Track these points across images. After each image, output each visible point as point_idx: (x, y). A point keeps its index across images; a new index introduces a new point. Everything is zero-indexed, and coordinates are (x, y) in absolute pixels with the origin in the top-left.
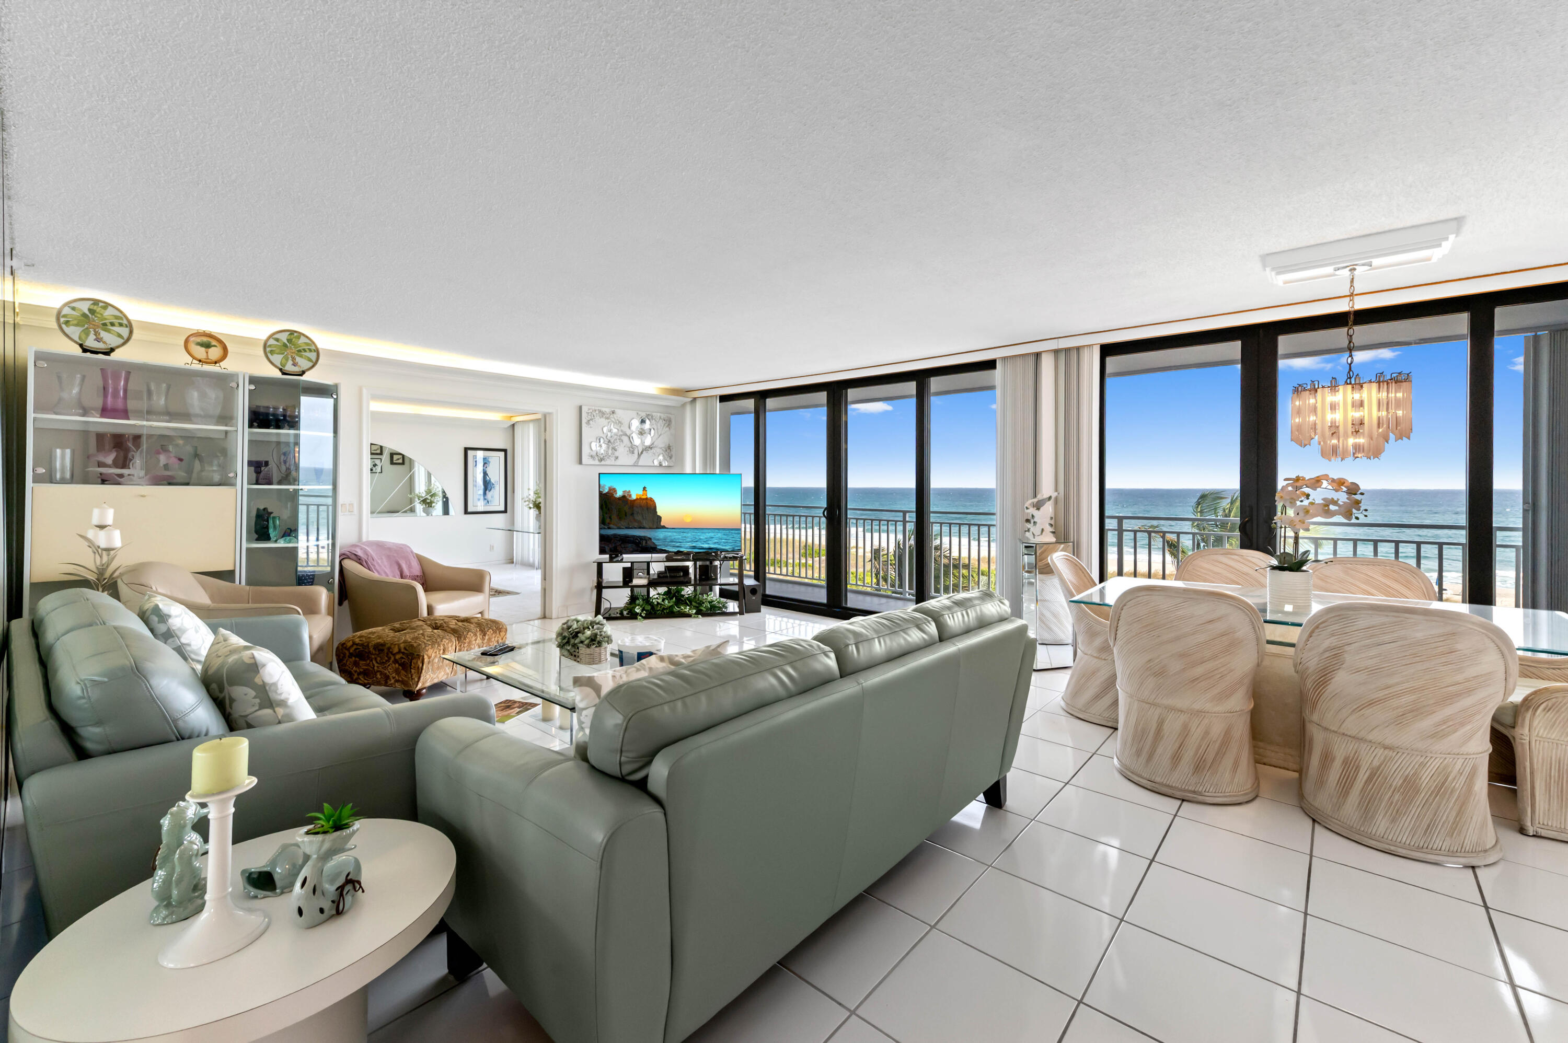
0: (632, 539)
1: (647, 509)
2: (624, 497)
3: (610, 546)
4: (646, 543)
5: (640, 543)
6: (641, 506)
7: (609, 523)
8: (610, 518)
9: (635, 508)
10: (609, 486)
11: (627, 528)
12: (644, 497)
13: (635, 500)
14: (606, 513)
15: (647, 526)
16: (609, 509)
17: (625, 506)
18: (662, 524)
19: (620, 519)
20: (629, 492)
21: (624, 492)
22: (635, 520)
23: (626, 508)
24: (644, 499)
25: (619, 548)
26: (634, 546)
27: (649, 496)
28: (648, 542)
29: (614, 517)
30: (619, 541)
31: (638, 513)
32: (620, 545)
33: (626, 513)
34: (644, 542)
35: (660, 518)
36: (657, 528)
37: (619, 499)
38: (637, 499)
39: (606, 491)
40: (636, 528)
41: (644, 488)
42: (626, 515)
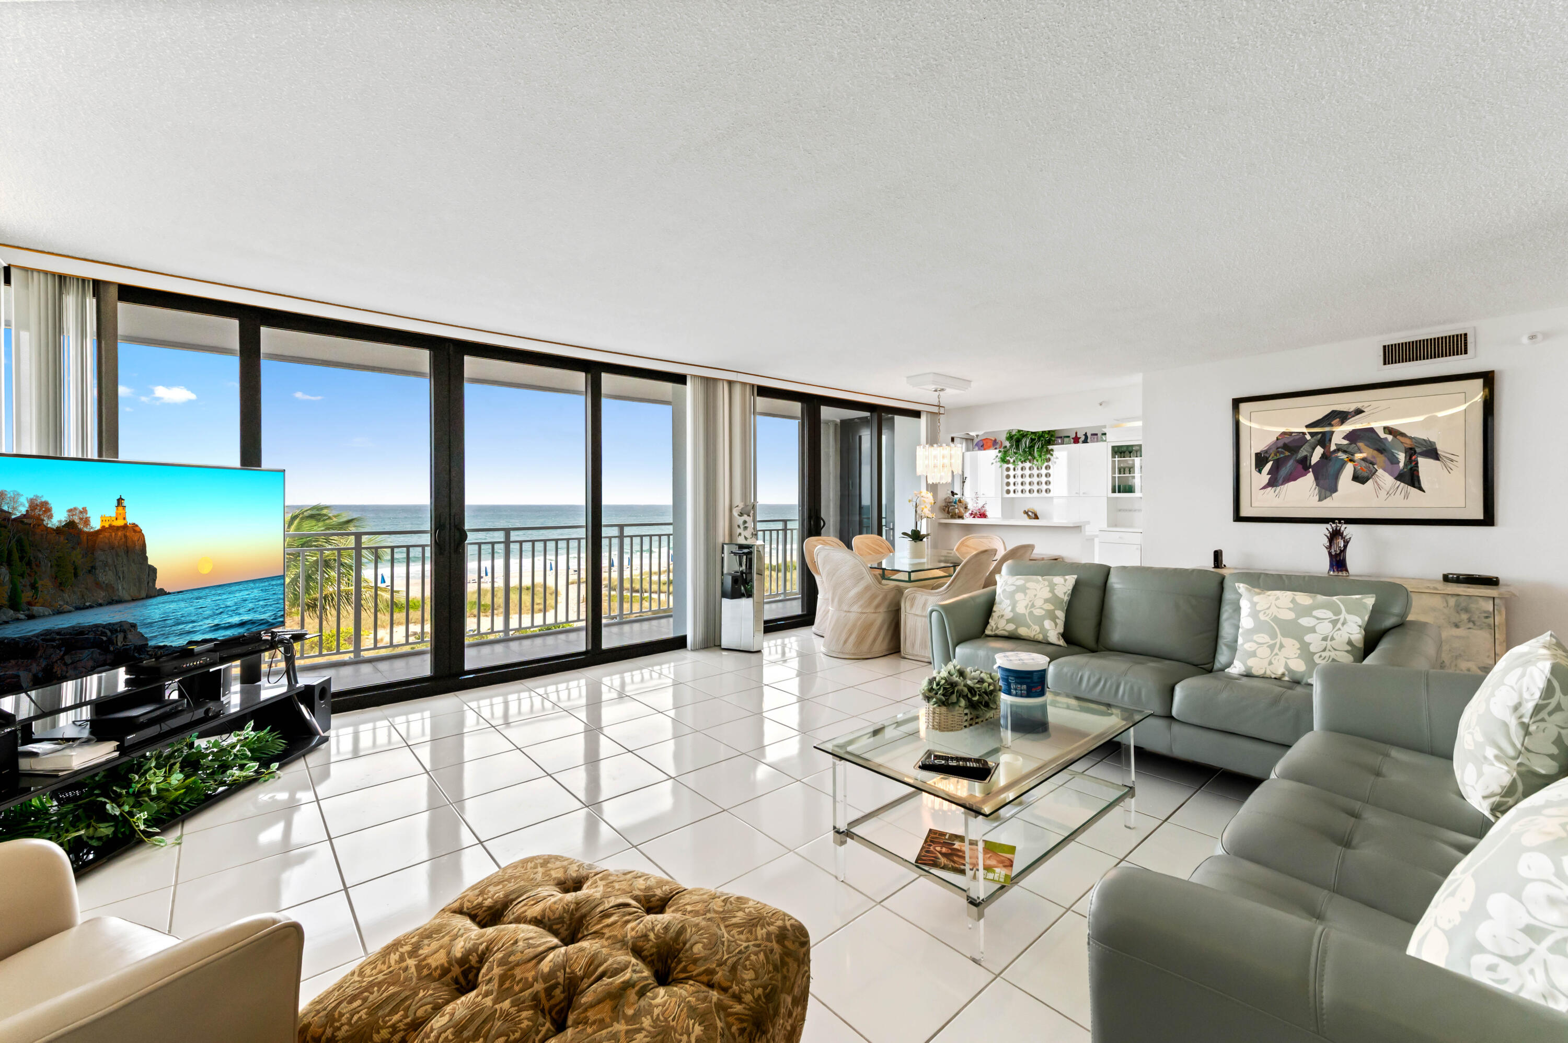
0: (91, 636)
1: (127, 552)
2: (71, 525)
3: (35, 668)
4: (125, 638)
5: (110, 641)
6: (112, 547)
7: (29, 604)
8: (33, 586)
9: (99, 553)
10: (31, 496)
11: (78, 609)
12: (120, 523)
13: (98, 532)
14: (22, 575)
15: (127, 597)
16: (29, 564)
17: (73, 548)
18: (158, 585)
19: (61, 586)
20: (85, 510)
21: (70, 511)
22: (98, 585)
23: (77, 556)
24: (118, 528)
25: (58, 669)
26: (97, 651)
27: (130, 520)
28: (130, 636)
29: (46, 583)
30: (59, 647)
31: (106, 564)
32: (62, 658)
33: (75, 569)
34: (120, 636)
35: (153, 571)
36: (149, 597)
37: (58, 531)
38: (103, 529)
39: (22, 510)
40: (101, 605)
41: (120, 501)
42: (76, 575)
